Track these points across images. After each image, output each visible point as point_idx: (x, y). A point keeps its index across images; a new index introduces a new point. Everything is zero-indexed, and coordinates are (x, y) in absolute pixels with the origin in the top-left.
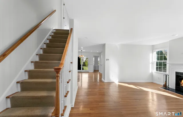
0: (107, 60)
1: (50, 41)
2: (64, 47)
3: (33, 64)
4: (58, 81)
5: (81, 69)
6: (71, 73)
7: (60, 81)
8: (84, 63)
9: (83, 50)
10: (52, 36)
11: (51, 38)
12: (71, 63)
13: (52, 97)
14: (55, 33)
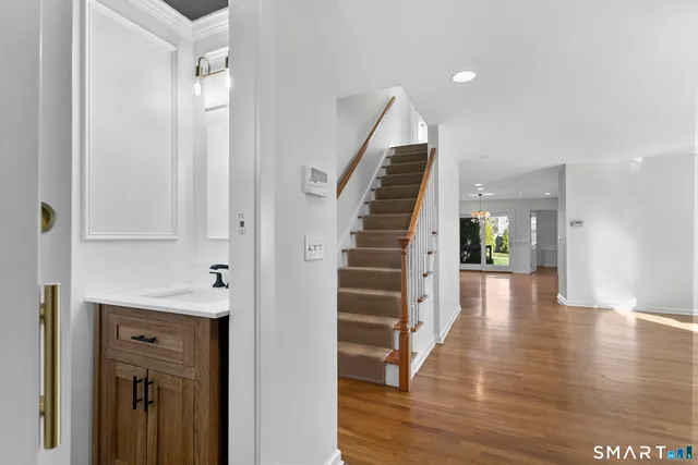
0: (572, 224)
1: (384, 180)
2: (415, 195)
3: (354, 236)
4: (404, 271)
5: (480, 262)
6: (432, 256)
7: (408, 272)
8: (499, 240)
9: (485, 191)
10: (388, 169)
11: (384, 173)
12: (434, 233)
13: (393, 299)
14: (393, 158)
